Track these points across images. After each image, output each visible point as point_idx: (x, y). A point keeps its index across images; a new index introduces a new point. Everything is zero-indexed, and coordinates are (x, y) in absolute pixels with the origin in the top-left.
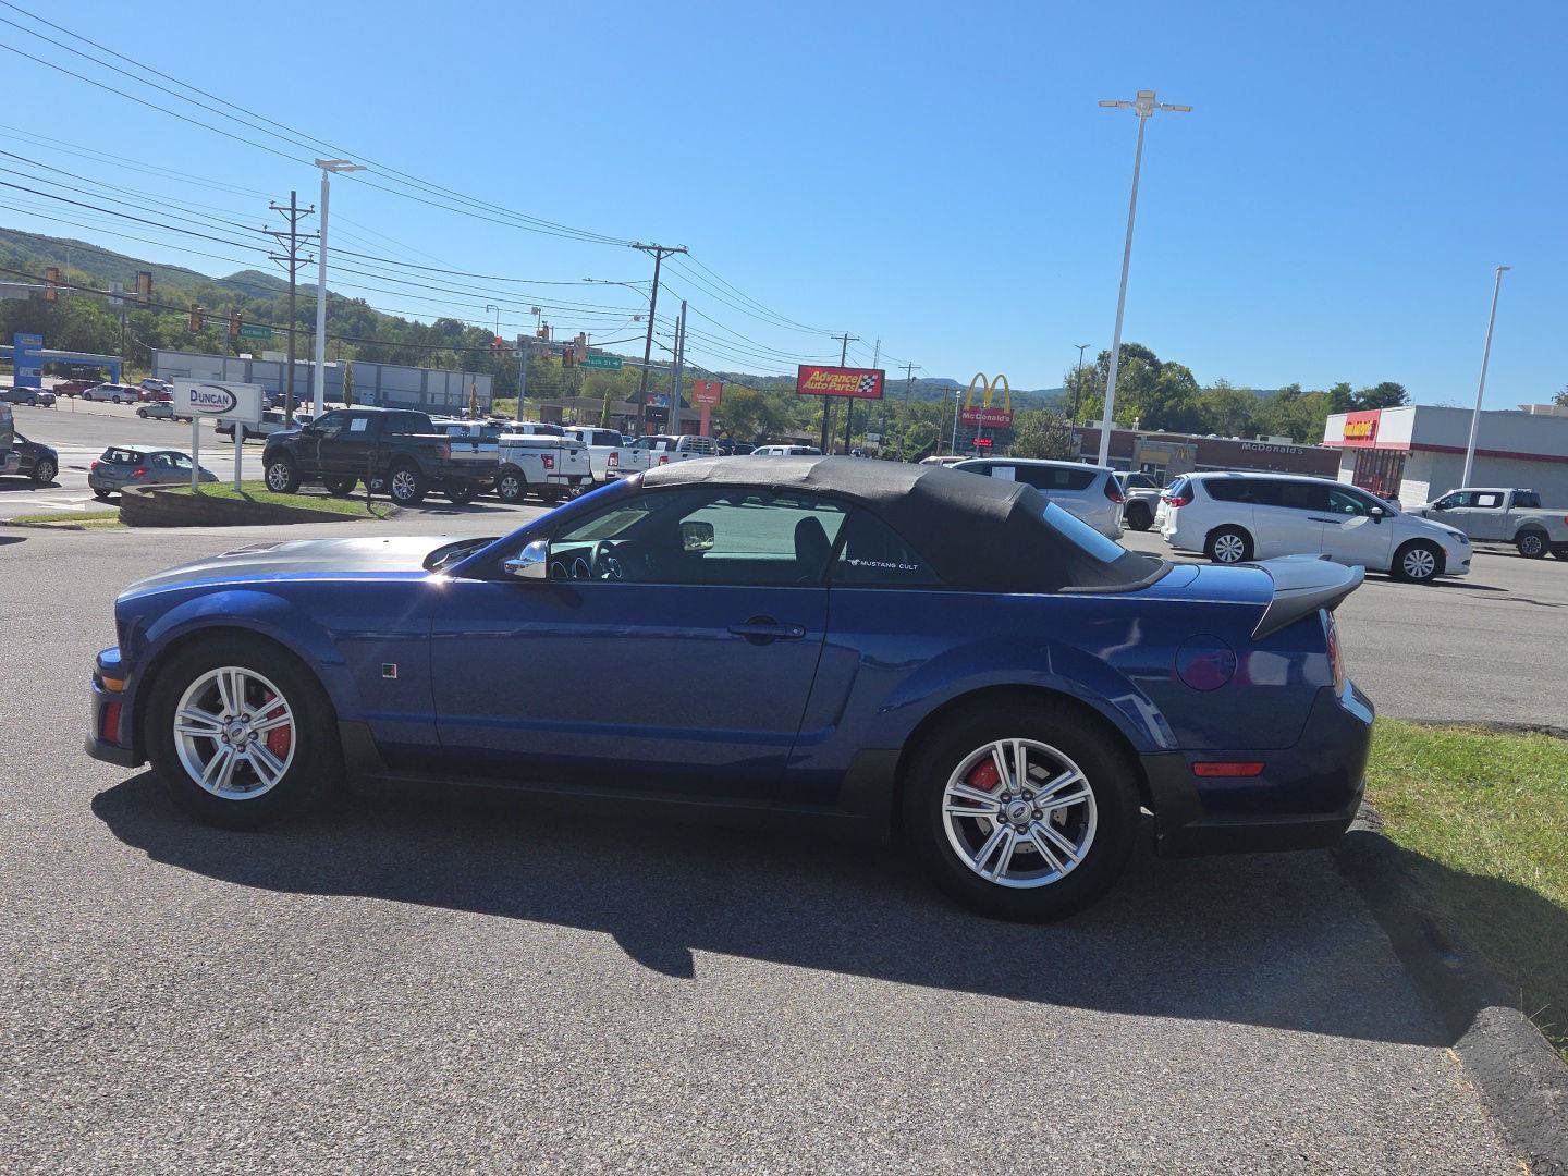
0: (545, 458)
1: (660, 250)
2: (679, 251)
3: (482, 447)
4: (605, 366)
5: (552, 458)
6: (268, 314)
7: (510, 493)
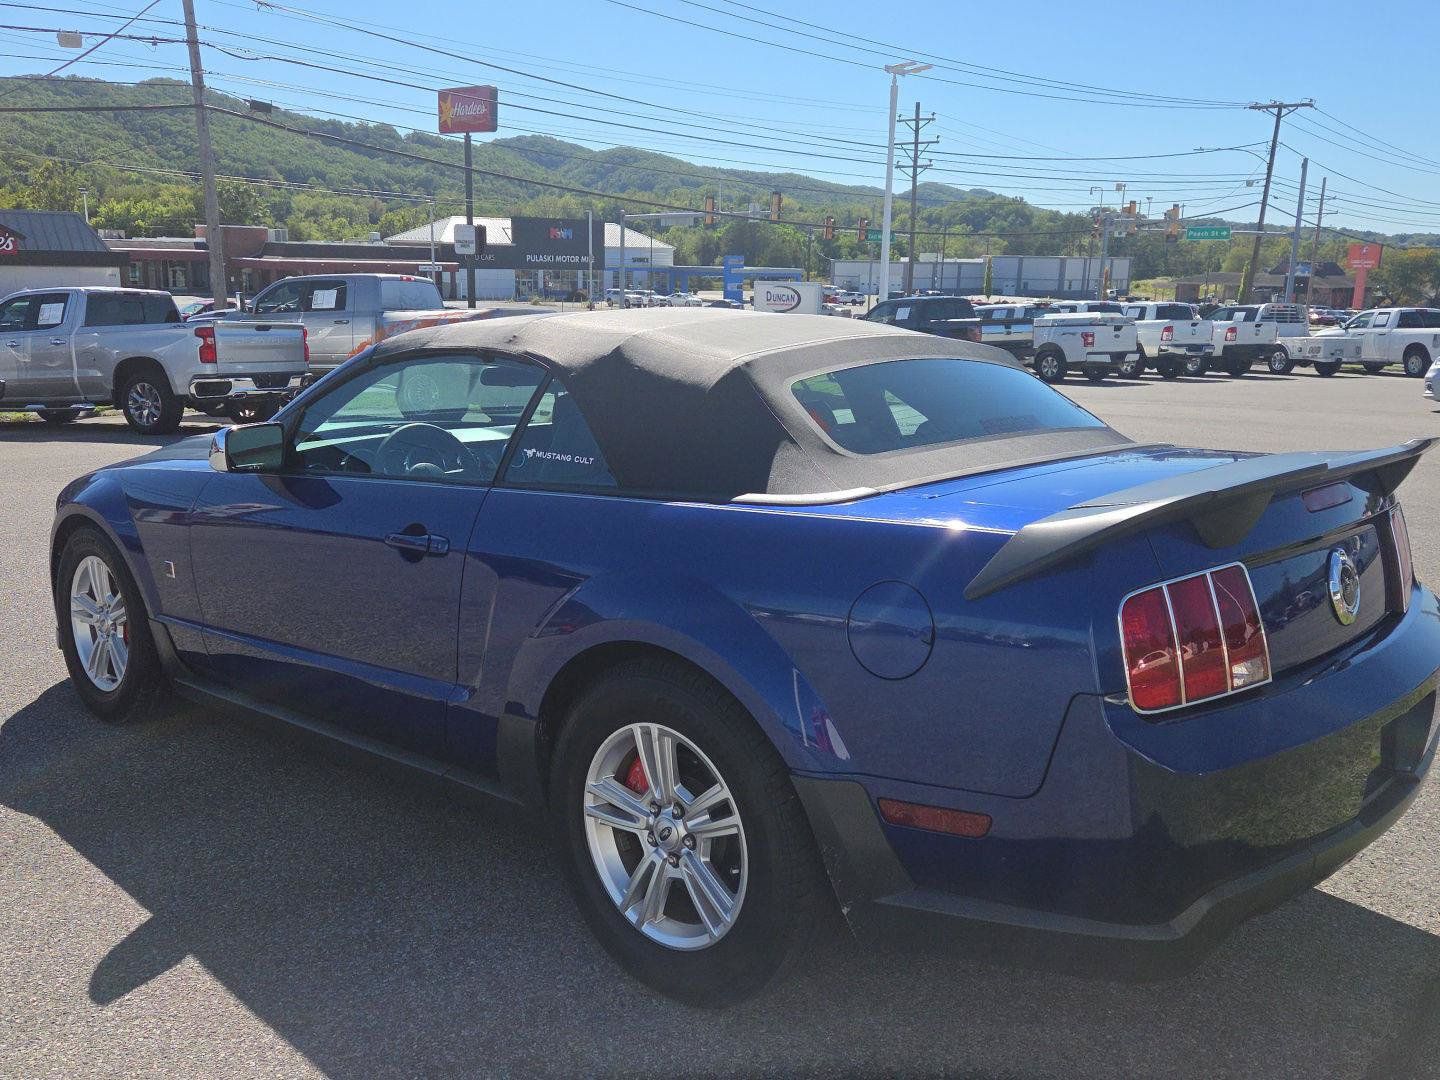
0: (1085, 336)
1: (1280, 107)
2: (1303, 105)
3: (1014, 328)
4: (1212, 237)
5: (1092, 336)
6: (938, 220)
7: (1050, 373)
